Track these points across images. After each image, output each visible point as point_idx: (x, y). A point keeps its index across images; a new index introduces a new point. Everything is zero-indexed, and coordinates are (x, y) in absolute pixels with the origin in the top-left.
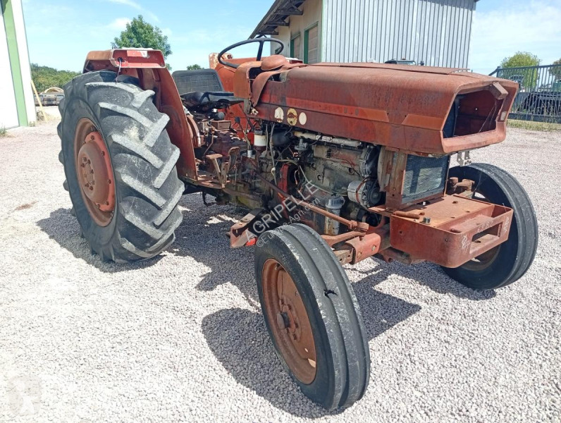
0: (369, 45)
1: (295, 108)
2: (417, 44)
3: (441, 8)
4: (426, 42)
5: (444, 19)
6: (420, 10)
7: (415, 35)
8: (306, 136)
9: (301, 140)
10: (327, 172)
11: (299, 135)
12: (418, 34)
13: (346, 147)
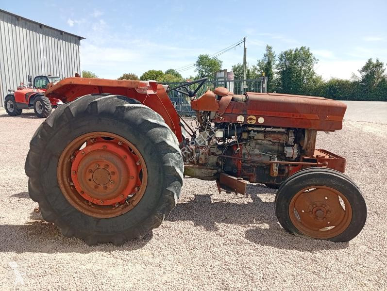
0: (10, 63)
1: (255, 116)
2: (46, 65)
3: (59, 42)
4: (51, 64)
5: (62, 49)
6: (44, 41)
7: (44, 59)
8: (255, 129)
9: (252, 131)
10: (257, 146)
11: (250, 129)
12: (45, 58)
13: (279, 132)
